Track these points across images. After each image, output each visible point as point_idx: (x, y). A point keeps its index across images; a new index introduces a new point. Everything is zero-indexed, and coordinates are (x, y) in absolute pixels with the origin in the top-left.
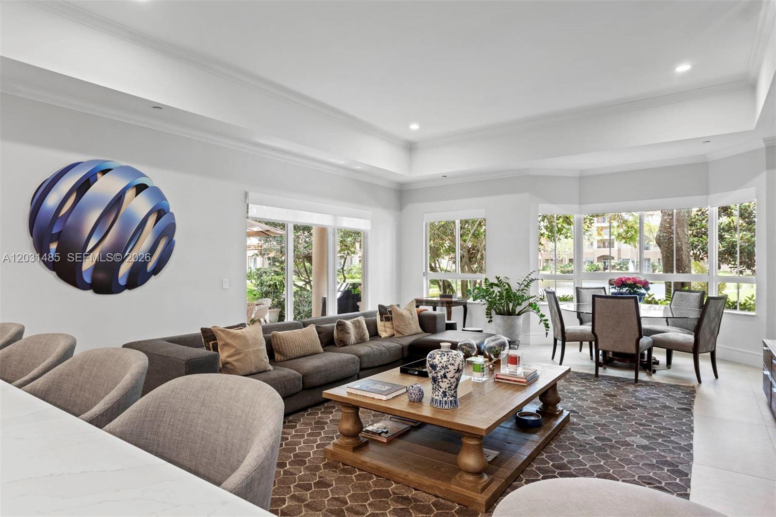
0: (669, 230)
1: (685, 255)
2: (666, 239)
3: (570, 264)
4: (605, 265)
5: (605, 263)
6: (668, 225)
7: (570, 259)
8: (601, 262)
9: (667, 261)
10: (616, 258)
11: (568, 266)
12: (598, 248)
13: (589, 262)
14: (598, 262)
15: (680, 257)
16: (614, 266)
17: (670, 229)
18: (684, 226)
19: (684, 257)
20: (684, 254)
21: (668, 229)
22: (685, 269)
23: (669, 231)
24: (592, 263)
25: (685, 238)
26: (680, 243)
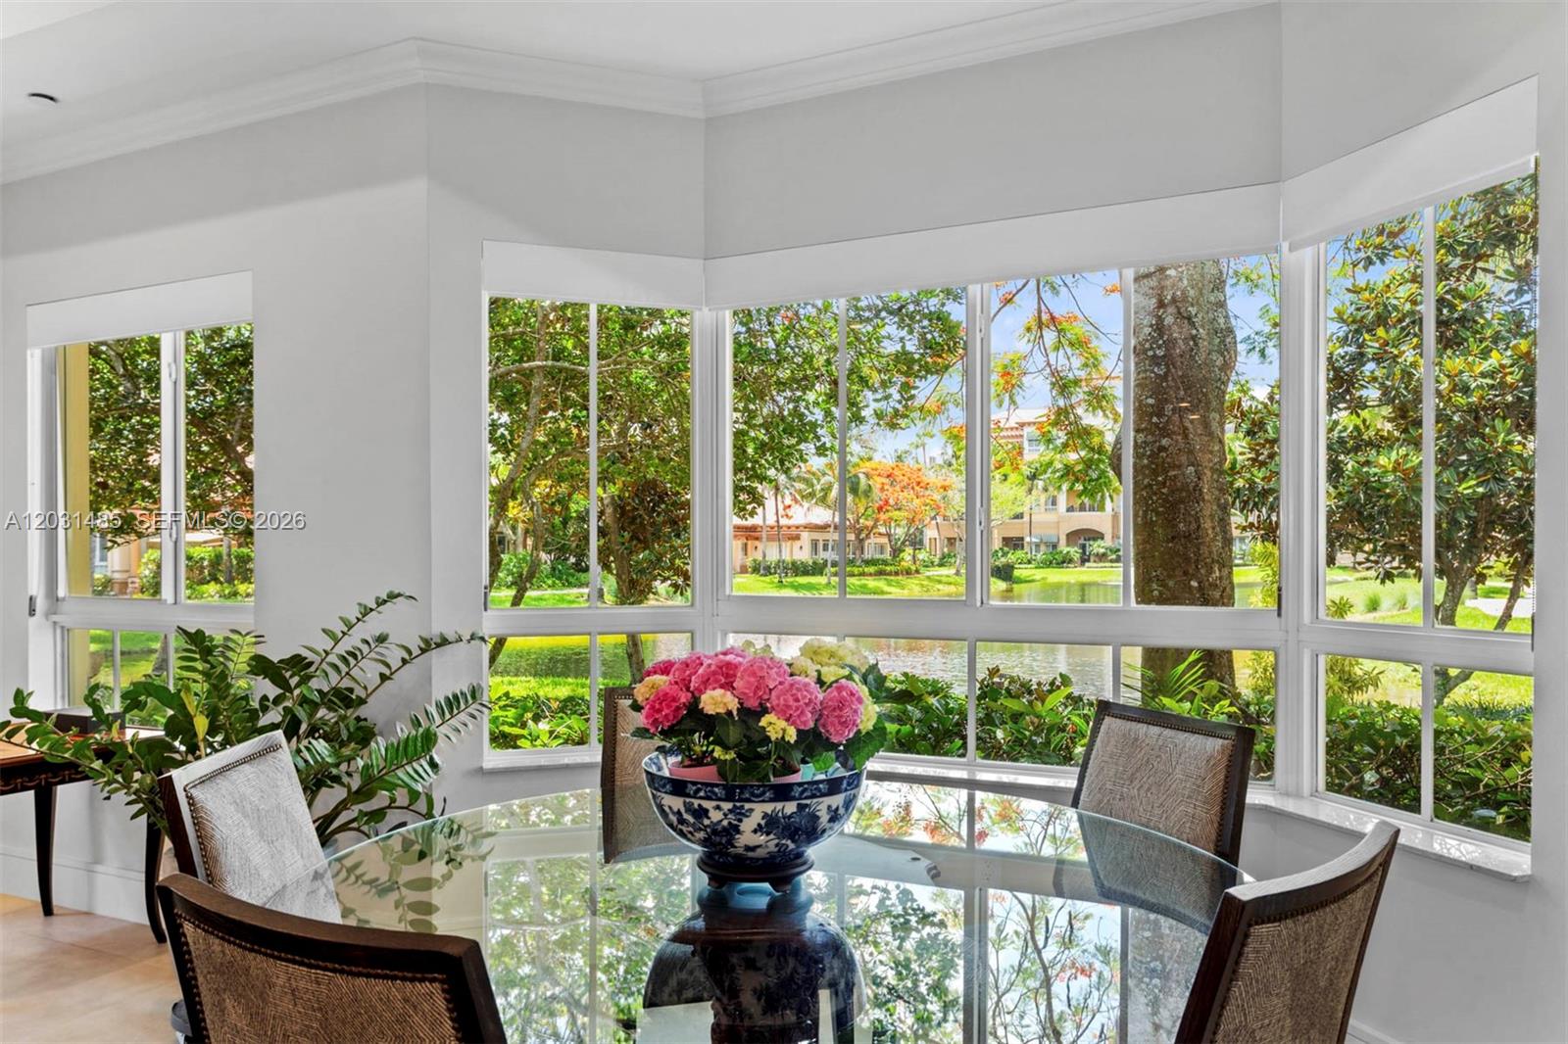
0: (1155, 419)
1: (1212, 516)
2: (1144, 455)
3: (1006, 549)
4: (1084, 553)
5: (1083, 547)
6: (1151, 401)
7: (1004, 539)
8: (1075, 544)
9: (1145, 542)
10: (1108, 537)
11: (1000, 554)
12: (1068, 511)
13: (1047, 544)
14: (1068, 545)
15: (1194, 526)
16: (1104, 555)
17: (1160, 415)
18: (1208, 403)
19: (1207, 524)
20: (1207, 513)
21: (1151, 415)
22: (1210, 571)
23: (1156, 425)
24: (1055, 546)
25: (1211, 452)
26: (1191, 469)
